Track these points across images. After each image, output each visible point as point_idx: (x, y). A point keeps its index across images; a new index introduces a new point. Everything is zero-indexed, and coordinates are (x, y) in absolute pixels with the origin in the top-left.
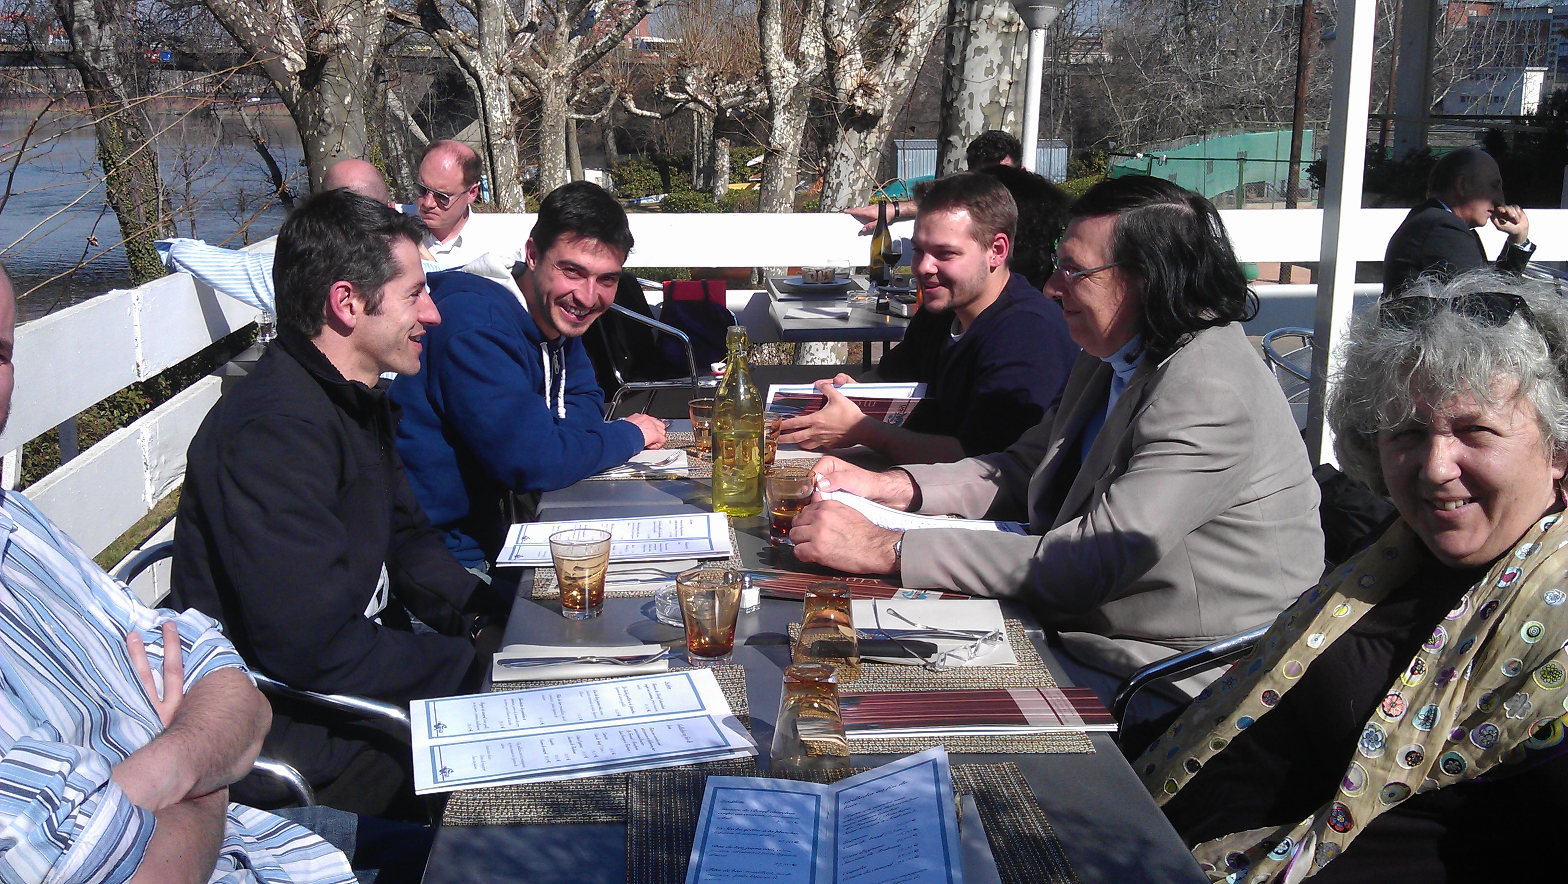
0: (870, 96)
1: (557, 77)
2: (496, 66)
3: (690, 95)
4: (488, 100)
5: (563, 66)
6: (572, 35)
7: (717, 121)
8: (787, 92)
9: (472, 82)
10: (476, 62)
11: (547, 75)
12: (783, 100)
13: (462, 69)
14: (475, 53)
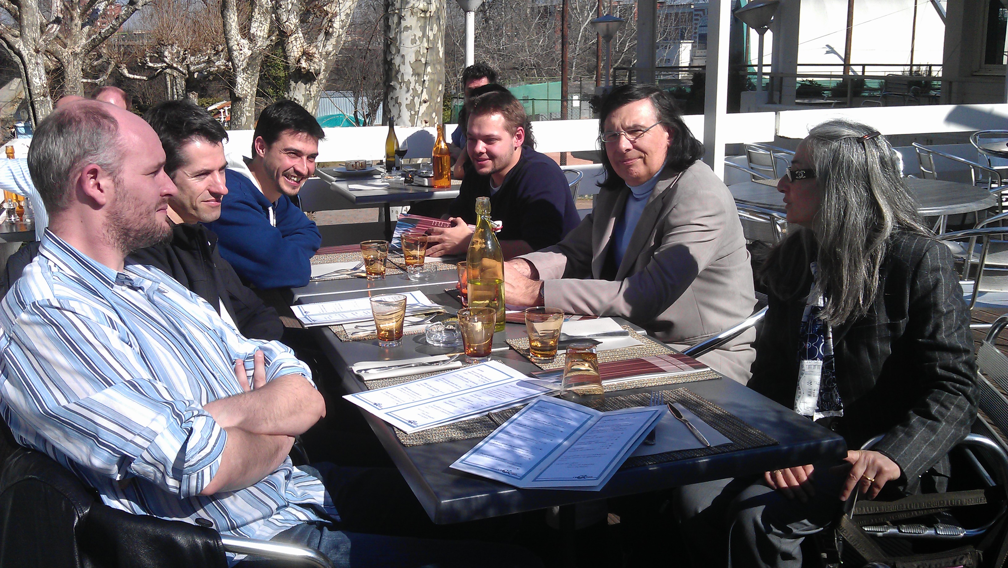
0: (311, 60)
1: (75, 55)
2: (34, 47)
3: (167, 64)
4: (29, 71)
5: (78, 47)
6: (83, 26)
7: (187, 81)
8: (244, 59)
9: (17, 59)
10: (19, 45)
11: (66, 53)
12: (242, 65)
13: (9, 50)
14: (18, 39)
